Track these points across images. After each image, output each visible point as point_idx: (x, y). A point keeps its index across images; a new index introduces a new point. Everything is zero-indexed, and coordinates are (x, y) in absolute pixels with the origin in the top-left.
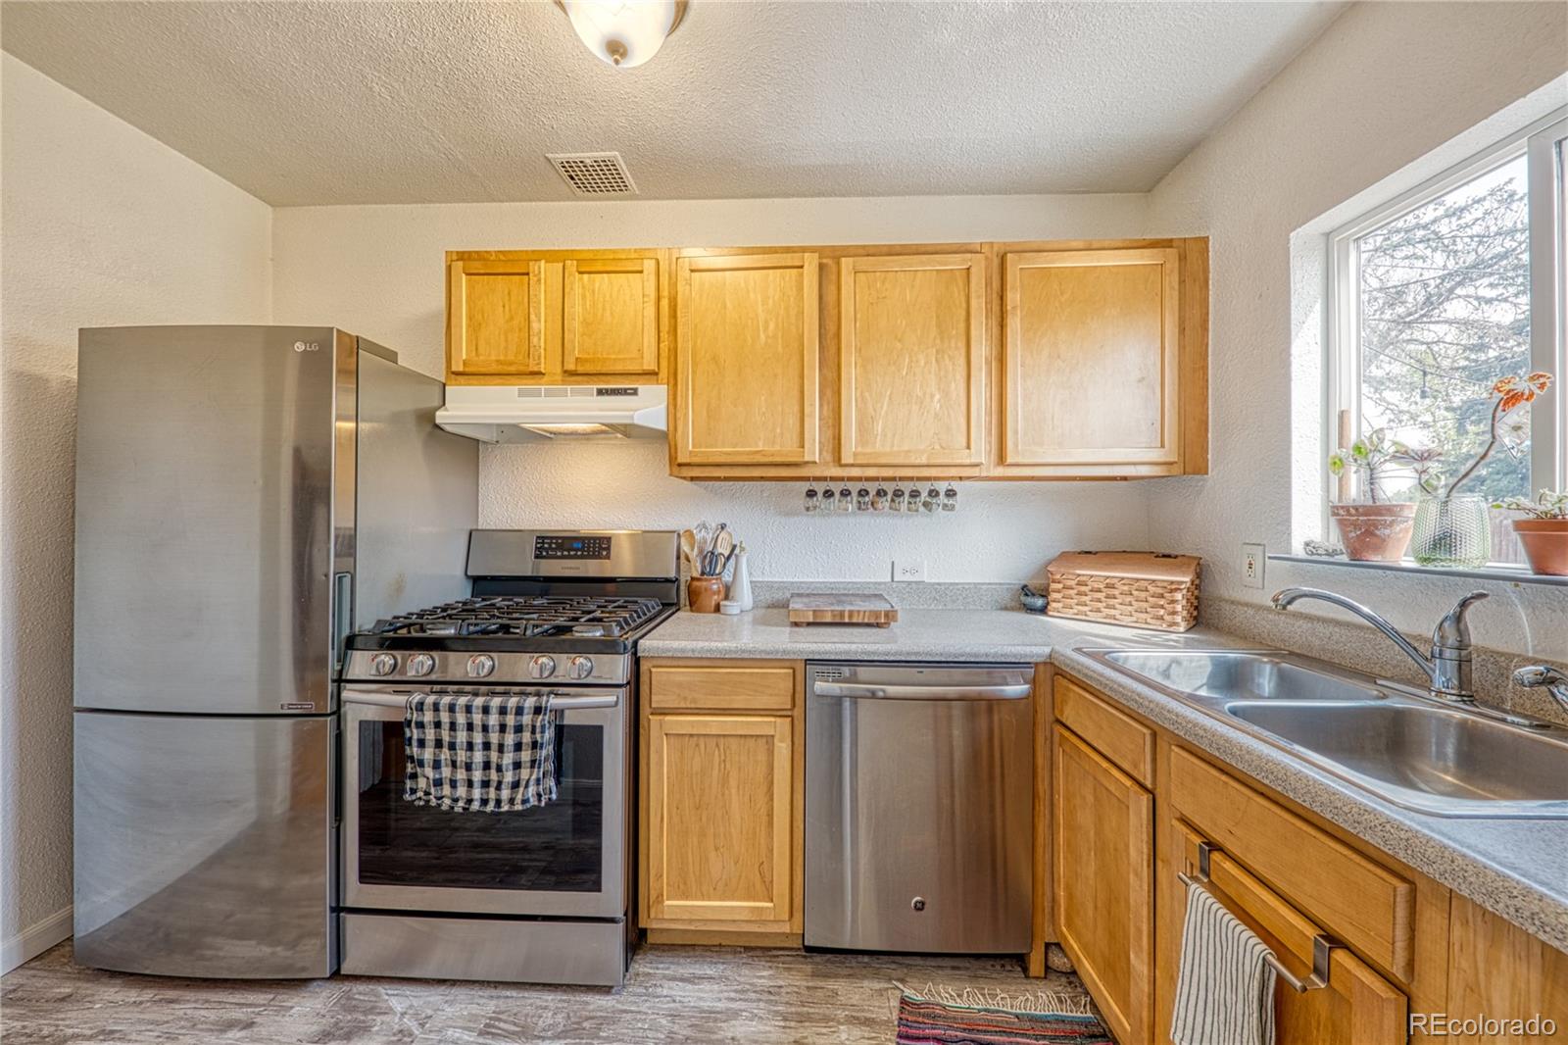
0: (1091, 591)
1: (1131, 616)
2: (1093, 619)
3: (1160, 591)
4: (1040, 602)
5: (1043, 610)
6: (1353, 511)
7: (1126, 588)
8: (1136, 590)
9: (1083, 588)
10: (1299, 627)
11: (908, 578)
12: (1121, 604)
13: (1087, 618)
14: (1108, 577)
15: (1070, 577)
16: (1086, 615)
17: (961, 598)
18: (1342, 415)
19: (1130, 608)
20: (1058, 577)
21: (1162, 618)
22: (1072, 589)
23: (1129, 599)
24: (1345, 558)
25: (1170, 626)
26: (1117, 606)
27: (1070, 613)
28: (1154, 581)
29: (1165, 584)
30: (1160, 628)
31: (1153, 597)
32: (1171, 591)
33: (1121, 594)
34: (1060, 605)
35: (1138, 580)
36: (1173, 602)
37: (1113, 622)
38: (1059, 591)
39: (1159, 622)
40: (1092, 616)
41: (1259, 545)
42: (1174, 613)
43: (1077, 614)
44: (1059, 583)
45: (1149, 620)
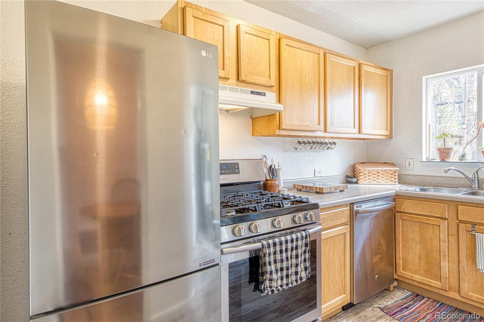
0: (373, 175)
1: (384, 181)
2: (373, 183)
3: (392, 173)
4: (355, 180)
5: (356, 183)
6: (445, 149)
7: (383, 173)
8: (386, 173)
9: (370, 174)
10: (428, 179)
11: (319, 175)
12: (381, 178)
13: (372, 183)
14: (378, 170)
15: (366, 171)
16: (371, 182)
17: (333, 181)
18: (429, 125)
19: (384, 179)
20: (362, 171)
21: (392, 181)
22: (367, 174)
23: (384, 176)
24: (439, 161)
25: (395, 183)
26: (380, 178)
27: (366, 182)
28: (391, 170)
29: (394, 171)
30: (392, 184)
31: (390, 175)
32: (395, 173)
33: (382, 175)
34: (363, 180)
35: (386, 170)
36: (395, 176)
37: (379, 183)
38: (362, 176)
39: (392, 182)
40: (373, 182)
41: (412, 158)
42: (396, 179)
43: (368, 182)
44: (363, 173)
45: (389, 182)
